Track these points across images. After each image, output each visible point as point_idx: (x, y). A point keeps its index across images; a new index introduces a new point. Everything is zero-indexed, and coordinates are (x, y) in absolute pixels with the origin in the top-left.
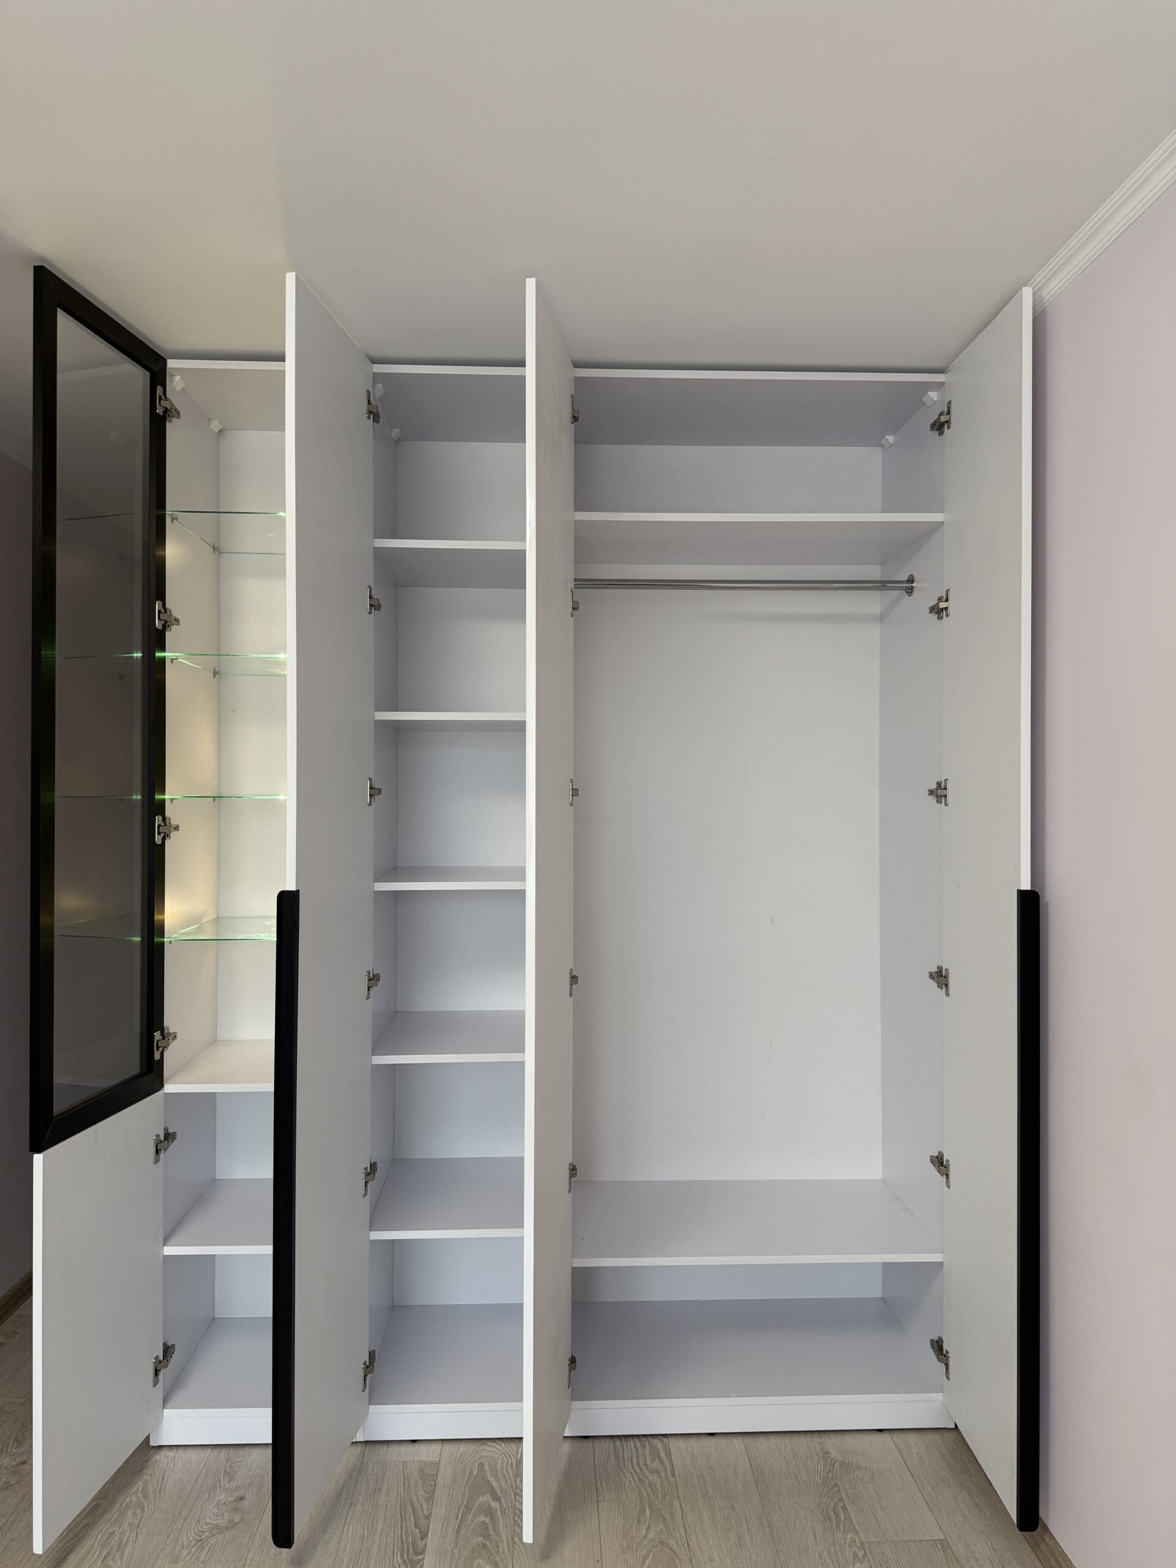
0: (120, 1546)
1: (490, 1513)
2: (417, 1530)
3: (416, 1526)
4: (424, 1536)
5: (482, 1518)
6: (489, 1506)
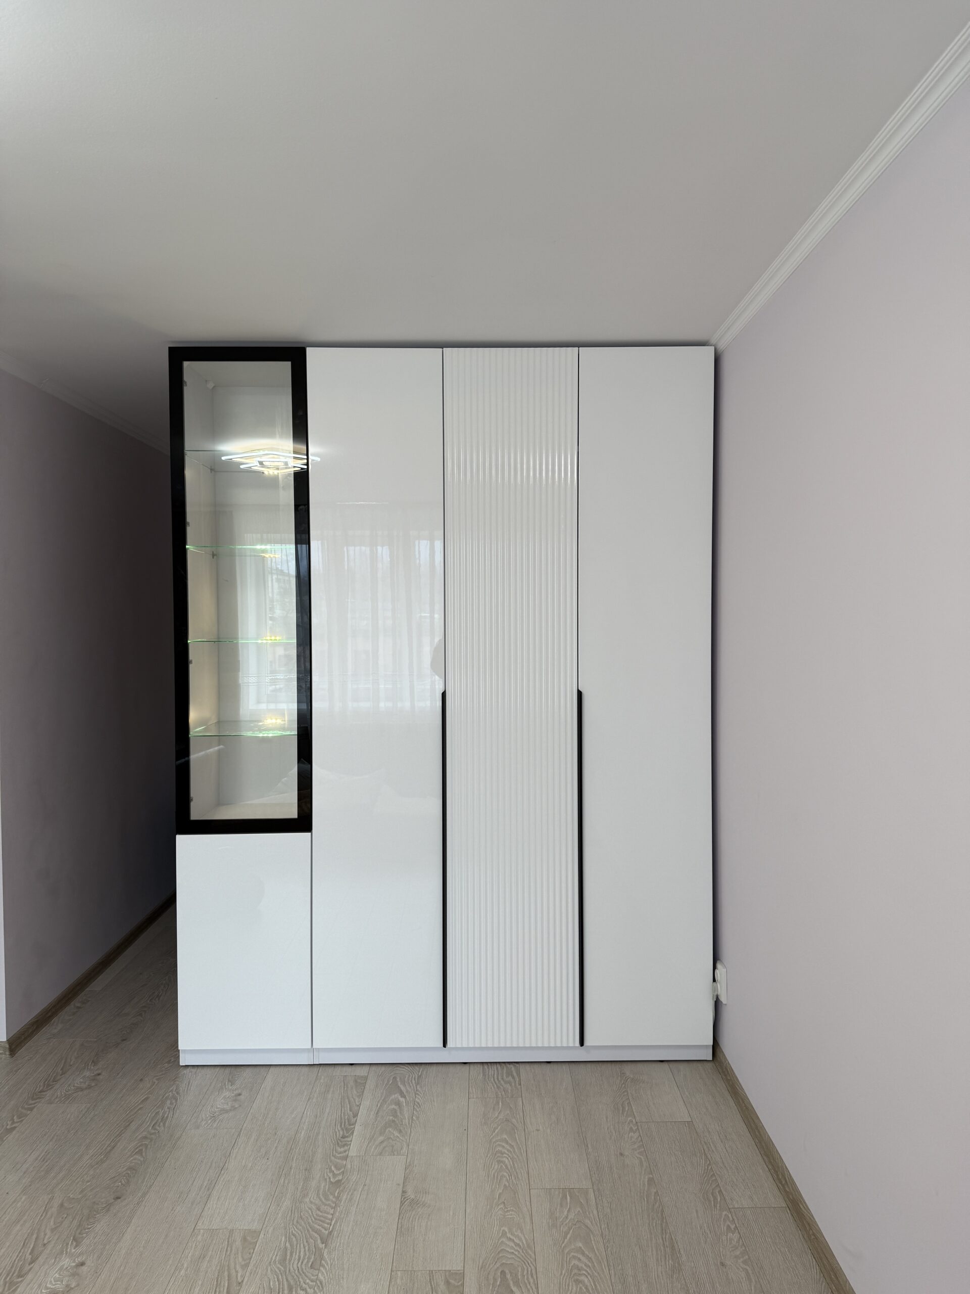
0: (164, 1119)
1: (398, 1104)
2: (351, 1113)
3: (350, 1110)
4: (355, 1115)
5: (393, 1106)
6: (398, 1100)
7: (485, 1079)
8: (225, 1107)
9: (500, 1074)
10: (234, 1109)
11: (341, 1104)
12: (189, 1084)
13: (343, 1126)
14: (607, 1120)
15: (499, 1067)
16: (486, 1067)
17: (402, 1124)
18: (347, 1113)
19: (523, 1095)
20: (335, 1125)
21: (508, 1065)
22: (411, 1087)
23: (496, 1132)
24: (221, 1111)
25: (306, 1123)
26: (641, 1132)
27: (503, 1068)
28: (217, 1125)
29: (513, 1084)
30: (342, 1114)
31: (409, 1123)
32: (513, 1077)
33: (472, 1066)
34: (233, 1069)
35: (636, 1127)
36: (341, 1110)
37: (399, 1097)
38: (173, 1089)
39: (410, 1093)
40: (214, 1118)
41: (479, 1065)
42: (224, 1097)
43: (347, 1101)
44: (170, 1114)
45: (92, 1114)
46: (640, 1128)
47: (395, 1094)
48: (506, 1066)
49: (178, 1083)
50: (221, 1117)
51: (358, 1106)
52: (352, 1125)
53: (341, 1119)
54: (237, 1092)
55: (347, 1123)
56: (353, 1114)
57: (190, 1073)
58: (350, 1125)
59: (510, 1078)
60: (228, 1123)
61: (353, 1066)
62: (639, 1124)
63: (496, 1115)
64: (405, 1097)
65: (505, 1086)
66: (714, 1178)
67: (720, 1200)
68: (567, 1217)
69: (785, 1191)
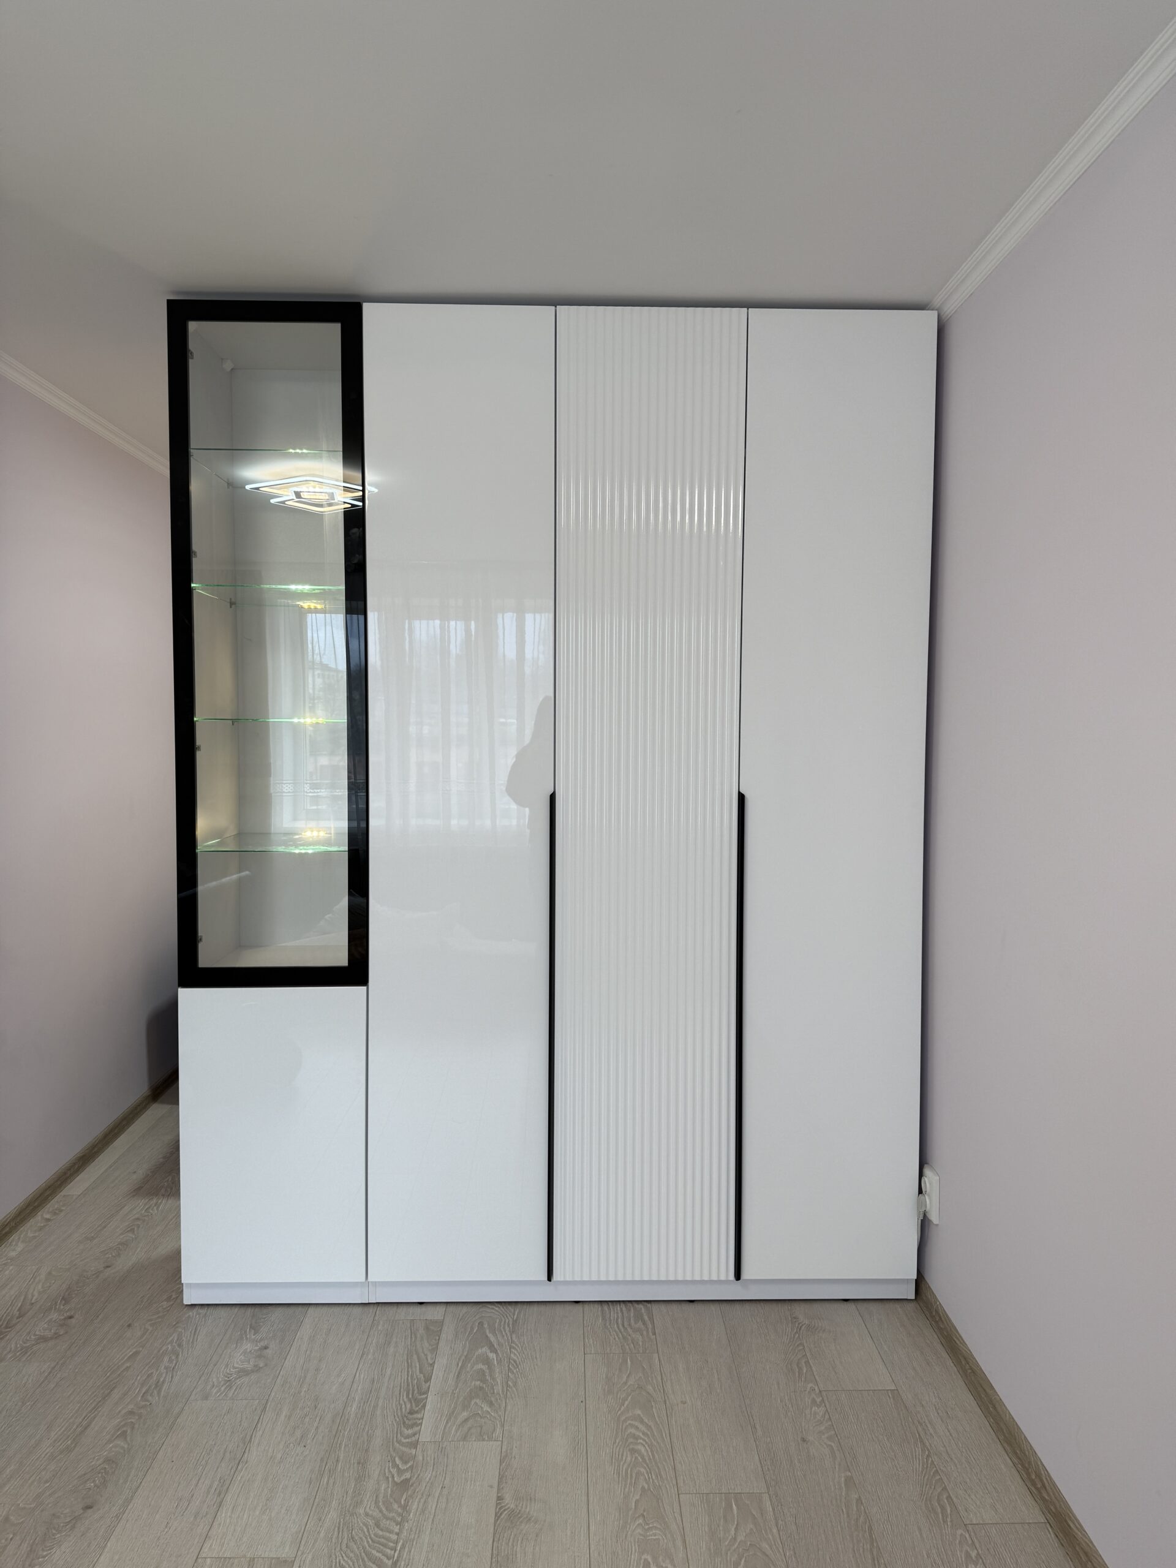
1: (487, 1361)
2: (422, 1375)
3: (421, 1372)
4: (428, 1379)
5: (480, 1366)
6: (487, 1356)
7: (605, 1325)
8: (246, 1366)
9: (625, 1319)
10: (257, 1369)
11: (408, 1362)
12: (195, 1332)
13: (410, 1396)
14: (779, 1387)
15: (624, 1309)
16: (606, 1307)
17: (494, 1393)
18: (417, 1376)
19: (660, 1350)
20: (400, 1394)
21: (636, 1305)
22: (503, 1336)
23: (625, 1406)
24: (239, 1372)
25: (359, 1391)
26: (828, 1406)
27: (630, 1310)
28: (233, 1394)
29: (645, 1333)
30: (409, 1378)
31: (503, 1391)
32: (644, 1323)
33: (586, 1306)
34: (257, 1310)
35: (821, 1398)
36: (408, 1372)
37: (488, 1351)
38: (173, 1340)
39: (502, 1345)
40: (229, 1383)
41: (596, 1305)
42: (245, 1352)
43: (415, 1357)
44: (168, 1377)
45: (59, 1376)
46: (825, 1398)
47: (482, 1347)
48: (633, 1306)
49: (180, 1330)
50: (238, 1382)
51: (431, 1364)
52: (424, 1394)
53: (408, 1385)
54: (262, 1344)
55: (416, 1392)
56: (424, 1377)
57: (197, 1316)
58: (421, 1394)
59: (640, 1324)
60: (249, 1391)
61: (423, 1305)
62: (824, 1394)
63: (624, 1379)
64: (496, 1352)
65: (634, 1336)
66: (938, 1477)
67: (951, 1511)
68: (735, 1539)
69: (1043, 1499)
